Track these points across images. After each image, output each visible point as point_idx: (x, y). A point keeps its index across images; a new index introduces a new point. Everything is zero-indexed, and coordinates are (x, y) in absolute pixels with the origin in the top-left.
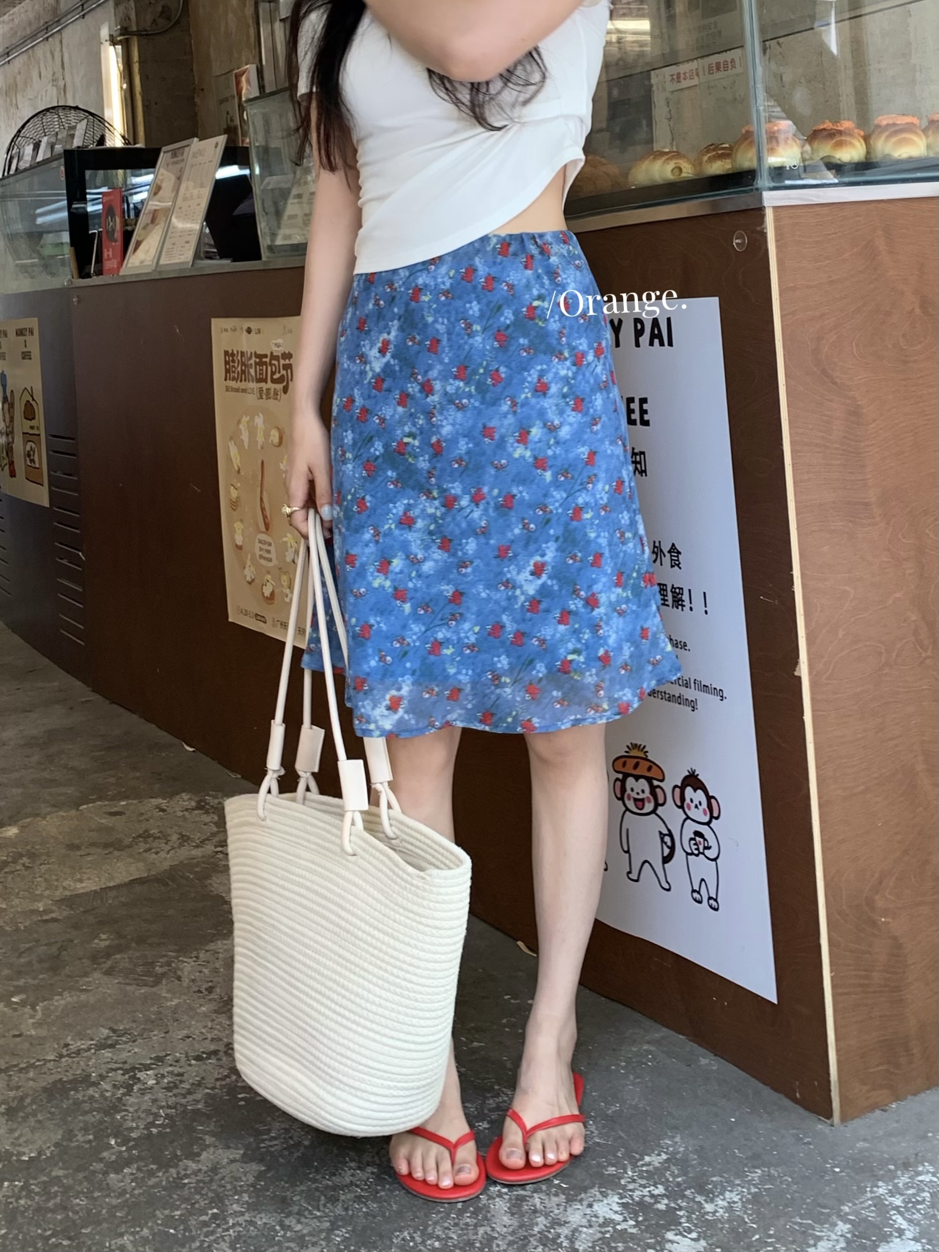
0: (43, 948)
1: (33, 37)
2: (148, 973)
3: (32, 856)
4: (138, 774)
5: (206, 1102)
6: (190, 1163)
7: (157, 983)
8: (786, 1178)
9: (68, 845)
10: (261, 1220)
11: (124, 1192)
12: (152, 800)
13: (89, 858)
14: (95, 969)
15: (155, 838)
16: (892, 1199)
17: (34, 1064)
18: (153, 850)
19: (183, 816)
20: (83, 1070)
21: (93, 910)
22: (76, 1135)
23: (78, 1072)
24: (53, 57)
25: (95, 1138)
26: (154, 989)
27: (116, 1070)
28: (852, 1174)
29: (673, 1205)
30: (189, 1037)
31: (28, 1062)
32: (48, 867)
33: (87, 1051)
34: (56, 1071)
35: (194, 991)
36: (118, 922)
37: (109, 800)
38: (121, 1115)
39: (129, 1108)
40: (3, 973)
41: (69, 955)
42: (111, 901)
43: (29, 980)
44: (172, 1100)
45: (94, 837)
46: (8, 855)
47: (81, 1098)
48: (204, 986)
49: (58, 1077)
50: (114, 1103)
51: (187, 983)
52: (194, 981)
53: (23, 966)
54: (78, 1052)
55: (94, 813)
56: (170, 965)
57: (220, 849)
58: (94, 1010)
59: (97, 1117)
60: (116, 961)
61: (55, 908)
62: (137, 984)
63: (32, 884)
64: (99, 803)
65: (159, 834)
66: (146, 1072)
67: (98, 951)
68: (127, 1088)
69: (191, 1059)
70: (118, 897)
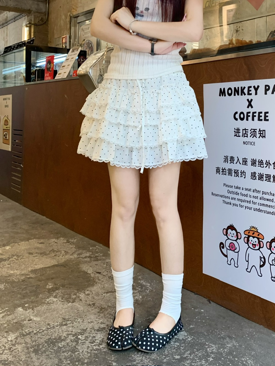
0: (29, 288)
2: (70, 298)
3: (18, 256)
7: (73, 302)
9: (28, 253)
12: (52, 239)
13: (36, 257)
14: (51, 296)
15: (57, 252)
17: (39, 331)
18: (57, 256)
19: (63, 245)
20: (58, 334)
21: (43, 274)
22: (63, 361)
23: (56, 335)
25: (71, 362)
26: (74, 304)
27: (70, 334)
30: (92, 322)
31: (36, 330)
32: (23, 260)
33: (57, 327)
34: (48, 334)
35: (88, 305)
36: (53, 279)
37: (37, 239)
38: (77, 353)
39: (79, 350)
40: (18, 296)
41: (40, 290)
42: (48, 272)
43: (28, 299)
44: (95, 347)
45: (37, 251)
46: (9, 255)
47: (61, 346)
48: (91, 303)
49: (49, 337)
50: (73, 348)
51: (84, 302)
52: (86, 301)
53: (24, 294)
54: (54, 327)
55: (34, 243)
56: (76, 295)
57: (79, 256)
58: (54, 311)
59: (69, 354)
60: (57, 293)
61: (30, 274)
62: (67, 302)
63: (20, 265)
64: (35, 240)
65: (57, 251)
66: (81, 336)
67: (49, 290)
68: (76, 342)
69: (96, 331)
70: (50, 271)
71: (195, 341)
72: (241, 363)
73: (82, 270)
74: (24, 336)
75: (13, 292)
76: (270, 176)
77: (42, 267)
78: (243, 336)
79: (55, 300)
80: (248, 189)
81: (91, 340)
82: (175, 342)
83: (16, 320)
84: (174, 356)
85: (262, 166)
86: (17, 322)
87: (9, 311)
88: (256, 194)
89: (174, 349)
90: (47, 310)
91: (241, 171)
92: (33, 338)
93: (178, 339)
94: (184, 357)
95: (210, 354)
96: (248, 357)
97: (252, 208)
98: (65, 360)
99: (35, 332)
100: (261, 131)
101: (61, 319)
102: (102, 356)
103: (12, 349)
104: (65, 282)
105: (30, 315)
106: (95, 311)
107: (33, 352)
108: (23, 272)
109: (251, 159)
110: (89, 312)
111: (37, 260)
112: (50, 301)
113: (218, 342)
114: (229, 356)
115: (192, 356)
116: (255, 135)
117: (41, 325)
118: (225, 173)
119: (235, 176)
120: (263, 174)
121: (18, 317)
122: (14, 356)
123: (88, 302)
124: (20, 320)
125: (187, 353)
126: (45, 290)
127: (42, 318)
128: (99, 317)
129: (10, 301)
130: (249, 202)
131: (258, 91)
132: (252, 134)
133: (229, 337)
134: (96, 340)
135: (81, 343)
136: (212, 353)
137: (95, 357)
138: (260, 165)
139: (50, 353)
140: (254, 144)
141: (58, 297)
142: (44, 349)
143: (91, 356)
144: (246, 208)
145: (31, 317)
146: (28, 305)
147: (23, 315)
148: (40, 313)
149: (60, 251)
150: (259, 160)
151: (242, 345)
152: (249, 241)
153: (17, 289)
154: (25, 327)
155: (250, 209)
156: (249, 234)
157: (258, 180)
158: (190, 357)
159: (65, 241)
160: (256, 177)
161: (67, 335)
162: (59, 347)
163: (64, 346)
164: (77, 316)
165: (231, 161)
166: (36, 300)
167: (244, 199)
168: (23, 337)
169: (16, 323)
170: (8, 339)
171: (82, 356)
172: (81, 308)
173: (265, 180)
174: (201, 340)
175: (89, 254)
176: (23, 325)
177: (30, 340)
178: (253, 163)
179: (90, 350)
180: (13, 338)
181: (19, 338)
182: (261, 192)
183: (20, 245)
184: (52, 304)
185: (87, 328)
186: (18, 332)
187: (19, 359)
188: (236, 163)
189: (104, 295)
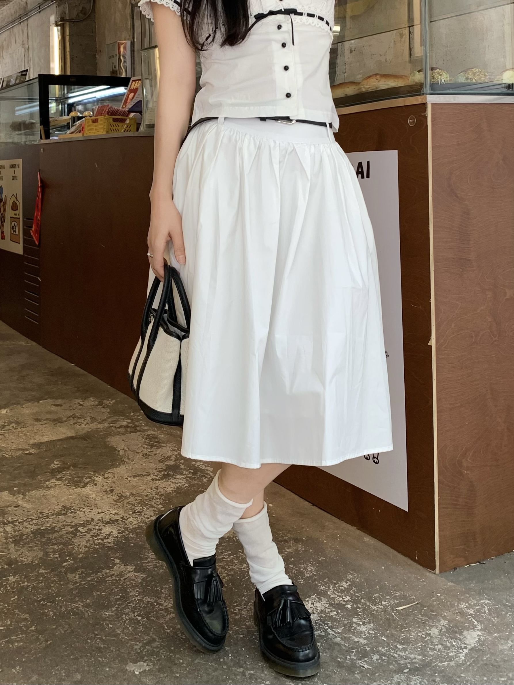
0: (26, 466)
1: (13, 22)
2: (80, 482)
3: (17, 423)
4: (67, 387)
5: (114, 543)
6: (108, 571)
7: (84, 486)
8: (413, 597)
9: (35, 419)
10: (147, 599)
11: (76, 583)
12: (76, 400)
13: (45, 426)
14: (53, 478)
15: (79, 418)
16: (469, 610)
17: (26, 520)
18: (78, 424)
19: (92, 408)
20: (51, 525)
21: (50, 450)
22: (50, 555)
23: (48, 526)
24: (23, 33)
25: (60, 556)
26: (83, 489)
27: (68, 525)
28: (447, 597)
29: (355, 606)
30: (103, 513)
31: (23, 519)
32: (25, 429)
33: (52, 516)
34: (37, 524)
35: (104, 491)
36: (63, 456)
37: (54, 399)
38: (71, 546)
40: (7, 477)
41: (39, 471)
42: (58, 447)
43: (20, 481)
44: (97, 541)
45: (48, 416)
46: (5, 422)
47: (51, 538)
48: (109, 489)
49: (38, 527)
50: (67, 541)
51: (100, 487)
52: (103, 486)
53: (16, 474)
54: (47, 516)
55: (47, 405)
56: (91, 478)
57: (112, 425)
59: (60, 547)
60: (63, 475)
61: (30, 448)
62: (75, 486)
63: (18, 436)
64: (49, 400)
65: (80, 416)
66: (83, 528)
67: (53, 470)
68: (74, 534)
69: (104, 523)
70: (62, 445)
73: (111, 445)
75: (1, 471)
77: (51, 439)
79: (57, 483)
81: (94, 533)
90: (44, 495)
98: (52, 554)
99: (21, 521)
101: (61, 507)
104: (79, 461)
105: (18, 501)
106: (112, 499)
107: (12, 543)
108: (21, 446)
110: (103, 501)
111: (46, 429)
112: (50, 485)
117: (31, 513)
123: (105, 488)
124: (3, 506)
126: (46, 470)
127: (34, 505)
128: (114, 507)
134: (101, 533)
135: (80, 535)
137: (94, 552)
139: (35, 545)
141: (63, 480)
142: (28, 540)
143: (88, 551)
146: (18, 489)
148: (33, 499)
149: (84, 417)
151: (309, 550)
153: (7, 468)
154: (8, 515)
159: (96, 403)
161: (63, 526)
162: (48, 539)
163: (55, 538)
164: (84, 504)
166: (31, 483)
171: (76, 550)
172: (92, 495)
175: (127, 422)
176: (6, 512)
177: (11, 529)
179: (90, 544)
183: (24, 407)
184: (52, 488)
185: (93, 520)
189: (129, 479)
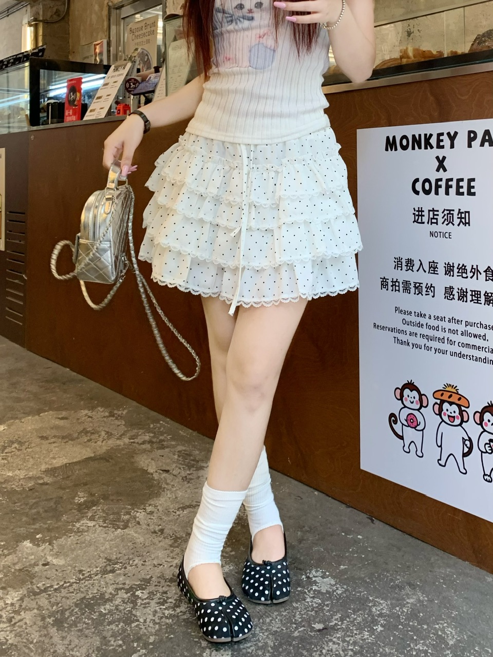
0: (43, 503)
2: (119, 520)
3: (21, 443)
7: (125, 527)
9: (40, 437)
12: (82, 411)
13: (55, 445)
14: (83, 517)
15: (93, 433)
17: (63, 585)
18: (92, 441)
19: (104, 420)
20: (98, 590)
21: (68, 477)
22: (110, 641)
23: (95, 592)
25: (124, 642)
26: (126, 531)
27: (121, 589)
30: (161, 565)
31: (58, 584)
32: (31, 450)
33: (96, 576)
34: (79, 591)
35: (152, 532)
36: (87, 485)
37: (56, 411)
38: (135, 624)
39: (139, 618)
40: (23, 520)
41: (63, 507)
42: (77, 472)
43: (42, 524)
44: (167, 612)
45: (54, 432)
46: (4, 443)
47: (104, 611)
48: (157, 529)
49: (83, 595)
50: (127, 615)
51: (145, 526)
52: (148, 525)
53: (35, 515)
54: (90, 577)
55: (50, 418)
56: (130, 514)
57: (133, 441)
58: (90, 545)
59: (120, 626)
60: (94, 511)
61: (43, 476)
62: (113, 527)
63: (24, 460)
64: (51, 412)
65: (93, 431)
66: (141, 591)
67: (80, 505)
68: (133, 603)
69: (167, 581)
70: (81, 469)
71: (350, 594)
72: (433, 633)
73: (140, 467)
74: (35, 596)
75: (13, 511)
76: (479, 293)
77: (65, 463)
78: (434, 583)
79: (91, 524)
80: (440, 318)
81: (160, 599)
82: (313, 598)
83: (20, 565)
84: (313, 625)
85: (464, 275)
86: (21, 568)
87: (6, 549)
88: (453, 326)
89: (313, 610)
90: (77, 543)
91: (427, 284)
92: (53, 597)
93: (319, 592)
94: (331, 625)
95: (378, 617)
96: (445, 623)
97: (447, 351)
98: (112, 639)
99: (56, 587)
100: (463, 213)
101: (104, 561)
102: (181, 628)
103: (14, 621)
104: (107, 491)
105: (45, 555)
106: (165, 544)
107: (53, 625)
108: (31, 473)
109: (445, 263)
110: (155, 546)
111: (57, 449)
112: (82, 528)
113: (391, 595)
114: (412, 622)
115: (345, 624)
116: (451, 221)
117: (67, 574)
118: (397, 288)
119: (415, 294)
120: (466, 289)
121: (24, 560)
122: (18, 635)
123: (152, 527)
124: (28, 564)
125: (336, 617)
126: (71, 506)
127: (68, 559)
128: (171, 555)
129: (7, 528)
130: (441, 340)
131: (455, 142)
132: (445, 219)
133: (410, 584)
134: (168, 598)
135: (141, 604)
136: (381, 615)
137: (168, 630)
138: (460, 274)
139: (85, 626)
140: (449, 235)
141: (96, 519)
142: (73, 618)
143: (160, 630)
144: (436, 351)
145: (48, 557)
146: (41, 536)
147: (32, 554)
148: (65, 551)
149: (98, 432)
150: (459, 265)
151: (433, 600)
152: (443, 410)
153: (20, 506)
154: (37, 579)
155: (444, 352)
156: (442, 398)
157: (458, 300)
158: (341, 626)
159: (107, 414)
160: (454, 295)
161: (115, 591)
162: (101, 614)
163: (110, 611)
164: (133, 554)
165: (408, 267)
166: (56, 526)
167: (432, 335)
168: (33, 597)
169: (20, 570)
170: (7, 602)
171: (143, 631)
172: (139, 538)
173: (471, 301)
174: (360, 592)
175: (150, 436)
176: (32, 574)
177: (46, 602)
178: (448, 271)
179: (158, 616)
180: (16, 599)
181: (26, 599)
182: (464, 323)
183: (23, 422)
184: (85, 532)
185: (152, 577)
186: (24, 589)
187: (27, 639)
188: (418, 271)
189: (178, 513)
